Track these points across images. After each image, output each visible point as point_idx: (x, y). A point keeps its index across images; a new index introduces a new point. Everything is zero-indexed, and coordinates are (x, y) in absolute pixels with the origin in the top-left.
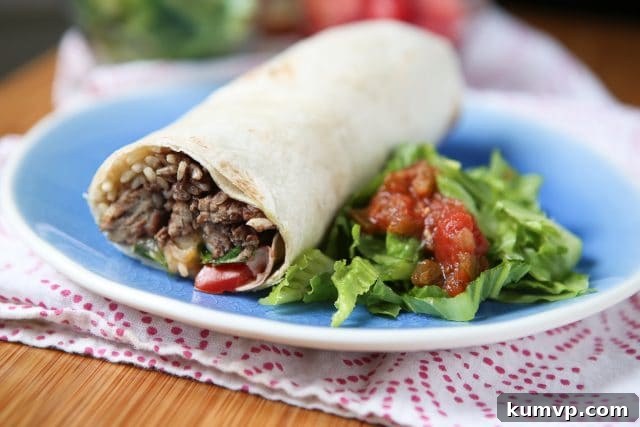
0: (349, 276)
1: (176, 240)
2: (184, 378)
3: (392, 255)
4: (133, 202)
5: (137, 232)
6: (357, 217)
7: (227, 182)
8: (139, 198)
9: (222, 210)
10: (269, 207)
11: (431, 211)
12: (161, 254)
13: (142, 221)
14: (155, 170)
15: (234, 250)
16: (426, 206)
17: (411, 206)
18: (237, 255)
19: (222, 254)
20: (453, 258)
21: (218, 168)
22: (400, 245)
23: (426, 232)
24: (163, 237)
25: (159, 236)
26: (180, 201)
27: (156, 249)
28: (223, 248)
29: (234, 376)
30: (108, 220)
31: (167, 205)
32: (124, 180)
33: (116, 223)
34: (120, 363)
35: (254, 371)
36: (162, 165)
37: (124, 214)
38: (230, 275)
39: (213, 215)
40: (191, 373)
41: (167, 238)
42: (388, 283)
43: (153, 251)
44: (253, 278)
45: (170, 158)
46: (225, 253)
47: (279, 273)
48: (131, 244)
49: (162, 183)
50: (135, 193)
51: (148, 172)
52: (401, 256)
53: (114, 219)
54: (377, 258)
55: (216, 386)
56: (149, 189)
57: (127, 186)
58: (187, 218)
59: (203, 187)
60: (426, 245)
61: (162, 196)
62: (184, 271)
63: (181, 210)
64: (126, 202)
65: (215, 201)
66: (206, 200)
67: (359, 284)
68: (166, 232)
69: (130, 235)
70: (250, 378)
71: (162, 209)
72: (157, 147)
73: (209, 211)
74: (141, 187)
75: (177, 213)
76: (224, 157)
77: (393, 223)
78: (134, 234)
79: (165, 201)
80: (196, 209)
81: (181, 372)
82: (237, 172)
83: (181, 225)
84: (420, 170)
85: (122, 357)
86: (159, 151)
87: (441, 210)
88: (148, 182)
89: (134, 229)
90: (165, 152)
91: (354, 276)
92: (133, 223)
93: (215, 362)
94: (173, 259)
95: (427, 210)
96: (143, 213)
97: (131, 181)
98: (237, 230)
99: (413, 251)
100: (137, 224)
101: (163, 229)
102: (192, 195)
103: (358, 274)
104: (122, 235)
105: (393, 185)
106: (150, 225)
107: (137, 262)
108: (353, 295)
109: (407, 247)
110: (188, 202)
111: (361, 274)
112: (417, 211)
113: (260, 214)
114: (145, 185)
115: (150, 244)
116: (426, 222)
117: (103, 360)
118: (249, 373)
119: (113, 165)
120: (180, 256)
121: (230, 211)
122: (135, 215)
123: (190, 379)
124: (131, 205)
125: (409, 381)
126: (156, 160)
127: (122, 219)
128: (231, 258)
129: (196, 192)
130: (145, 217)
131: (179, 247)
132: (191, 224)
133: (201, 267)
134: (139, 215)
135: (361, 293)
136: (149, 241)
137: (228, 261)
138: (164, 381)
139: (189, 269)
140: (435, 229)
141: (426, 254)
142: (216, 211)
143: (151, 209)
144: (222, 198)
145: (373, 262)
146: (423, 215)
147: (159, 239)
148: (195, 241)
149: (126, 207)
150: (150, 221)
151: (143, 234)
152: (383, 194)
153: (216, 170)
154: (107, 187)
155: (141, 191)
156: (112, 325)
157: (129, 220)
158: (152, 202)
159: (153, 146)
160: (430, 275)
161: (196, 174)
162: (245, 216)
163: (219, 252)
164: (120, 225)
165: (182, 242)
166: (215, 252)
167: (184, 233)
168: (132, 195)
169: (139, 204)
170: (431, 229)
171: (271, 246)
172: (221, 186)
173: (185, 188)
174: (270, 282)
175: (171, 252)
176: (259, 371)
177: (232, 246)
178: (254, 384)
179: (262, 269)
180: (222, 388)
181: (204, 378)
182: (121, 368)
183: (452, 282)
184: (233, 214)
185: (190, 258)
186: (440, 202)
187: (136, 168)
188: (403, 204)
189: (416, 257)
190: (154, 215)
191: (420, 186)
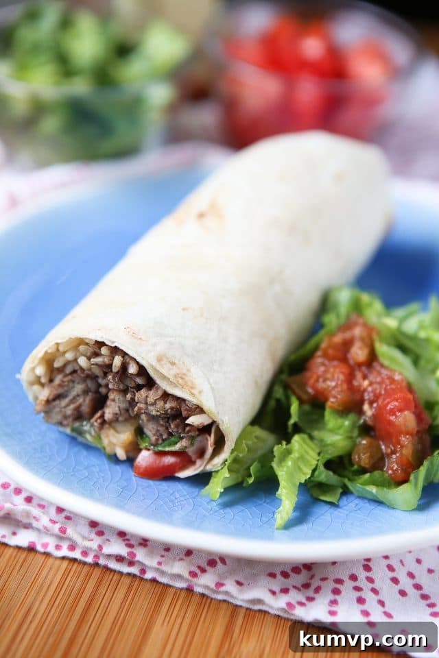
0: (290, 463)
1: (113, 424)
2: (129, 574)
3: (332, 431)
4: (68, 386)
5: (72, 414)
6: (294, 386)
7: (164, 377)
8: (73, 382)
9: (160, 404)
10: (207, 403)
11: (371, 384)
12: (99, 438)
13: (77, 404)
14: (89, 359)
15: (173, 439)
16: (365, 377)
17: (350, 377)
18: (176, 443)
19: (160, 441)
20: (394, 440)
21: (154, 363)
22: (340, 421)
23: (366, 407)
24: (99, 421)
25: (96, 421)
26: (116, 390)
27: (93, 433)
28: (161, 435)
29: (179, 577)
30: (43, 403)
31: (103, 390)
32: (57, 364)
33: (51, 406)
34: (63, 558)
35: (198, 571)
36: (97, 354)
37: (58, 397)
38: (169, 460)
39: (151, 408)
40: (134, 570)
41: (104, 423)
42: (329, 465)
43: (90, 434)
44: (193, 463)
45: (104, 350)
46: (164, 440)
47: (218, 460)
48: (67, 425)
49: (97, 371)
50: (70, 377)
51: (83, 362)
52: (341, 431)
53: (48, 402)
54: (316, 433)
55: (161, 583)
56: (83, 375)
57: (61, 370)
58: (123, 406)
59: (139, 381)
60: (365, 421)
61: (97, 381)
62: (121, 454)
63: (117, 398)
64: (60, 386)
65: (152, 395)
66: (143, 392)
67: (300, 469)
68: (102, 416)
69: (65, 417)
70: (195, 580)
71: (97, 392)
72: (91, 340)
73: (146, 403)
74: (74, 372)
75: (114, 400)
76: (160, 349)
77: (332, 400)
78: (69, 416)
79: (99, 386)
80: (133, 399)
81: (125, 569)
82: (173, 364)
83: (118, 412)
84: (358, 331)
85: (65, 552)
86: (92, 343)
87: (380, 383)
88: (81, 368)
89: (69, 411)
90: (101, 344)
91: (295, 462)
92: (67, 405)
93: (160, 563)
94: (110, 443)
95: (366, 383)
96: (78, 395)
97: (65, 366)
98: (175, 422)
99: (353, 425)
100: (72, 406)
101: (98, 414)
102: (128, 387)
103: (298, 458)
104: (57, 417)
105: (331, 352)
106: (85, 409)
107: (73, 439)
108: (294, 485)
109: (347, 423)
110: (125, 392)
111: (302, 458)
112: (355, 383)
113: (200, 410)
114: (79, 372)
115: (86, 427)
116: (366, 396)
117: (47, 554)
118: (193, 574)
119: (46, 353)
120: (117, 440)
121: (168, 406)
122: (70, 397)
123: (134, 576)
124: (66, 388)
125: (354, 578)
126: (90, 351)
127: (57, 402)
128: (170, 445)
129: (133, 384)
130: (81, 400)
131: (117, 432)
132: (127, 410)
133: (140, 450)
134: (74, 398)
135: (303, 481)
136: (85, 423)
137: (167, 449)
138: (108, 576)
139: (127, 452)
140: (375, 405)
141: (366, 430)
142: (154, 404)
143: (86, 392)
144: (160, 393)
145: (311, 438)
146: (362, 389)
147: (95, 424)
148: (131, 425)
149: (60, 391)
150: (86, 403)
151: (79, 416)
152: (319, 360)
153: (152, 366)
154: (40, 371)
155: (75, 375)
156: (54, 522)
157: (64, 402)
158: (87, 386)
159: (86, 338)
160: (371, 457)
161: (133, 369)
162: (184, 413)
163: (157, 440)
164: (54, 407)
165: (119, 427)
166: (153, 439)
167: (120, 419)
168: (66, 379)
169: (73, 387)
170: (371, 403)
171: (210, 435)
172: (158, 381)
173: (121, 380)
174: (209, 468)
175: (108, 436)
176: (203, 571)
177: (170, 434)
178: (199, 586)
179: (201, 454)
180: (168, 586)
181: (149, 575)
182: (65, 563)
183: (393, 466)
184: (172, 408)
185: (128, 442)
186: (379, 373)
187: (69, 356)
188: (342, 377)
189: (356, 433)
190: (88, 399)
191: (359, 353)
